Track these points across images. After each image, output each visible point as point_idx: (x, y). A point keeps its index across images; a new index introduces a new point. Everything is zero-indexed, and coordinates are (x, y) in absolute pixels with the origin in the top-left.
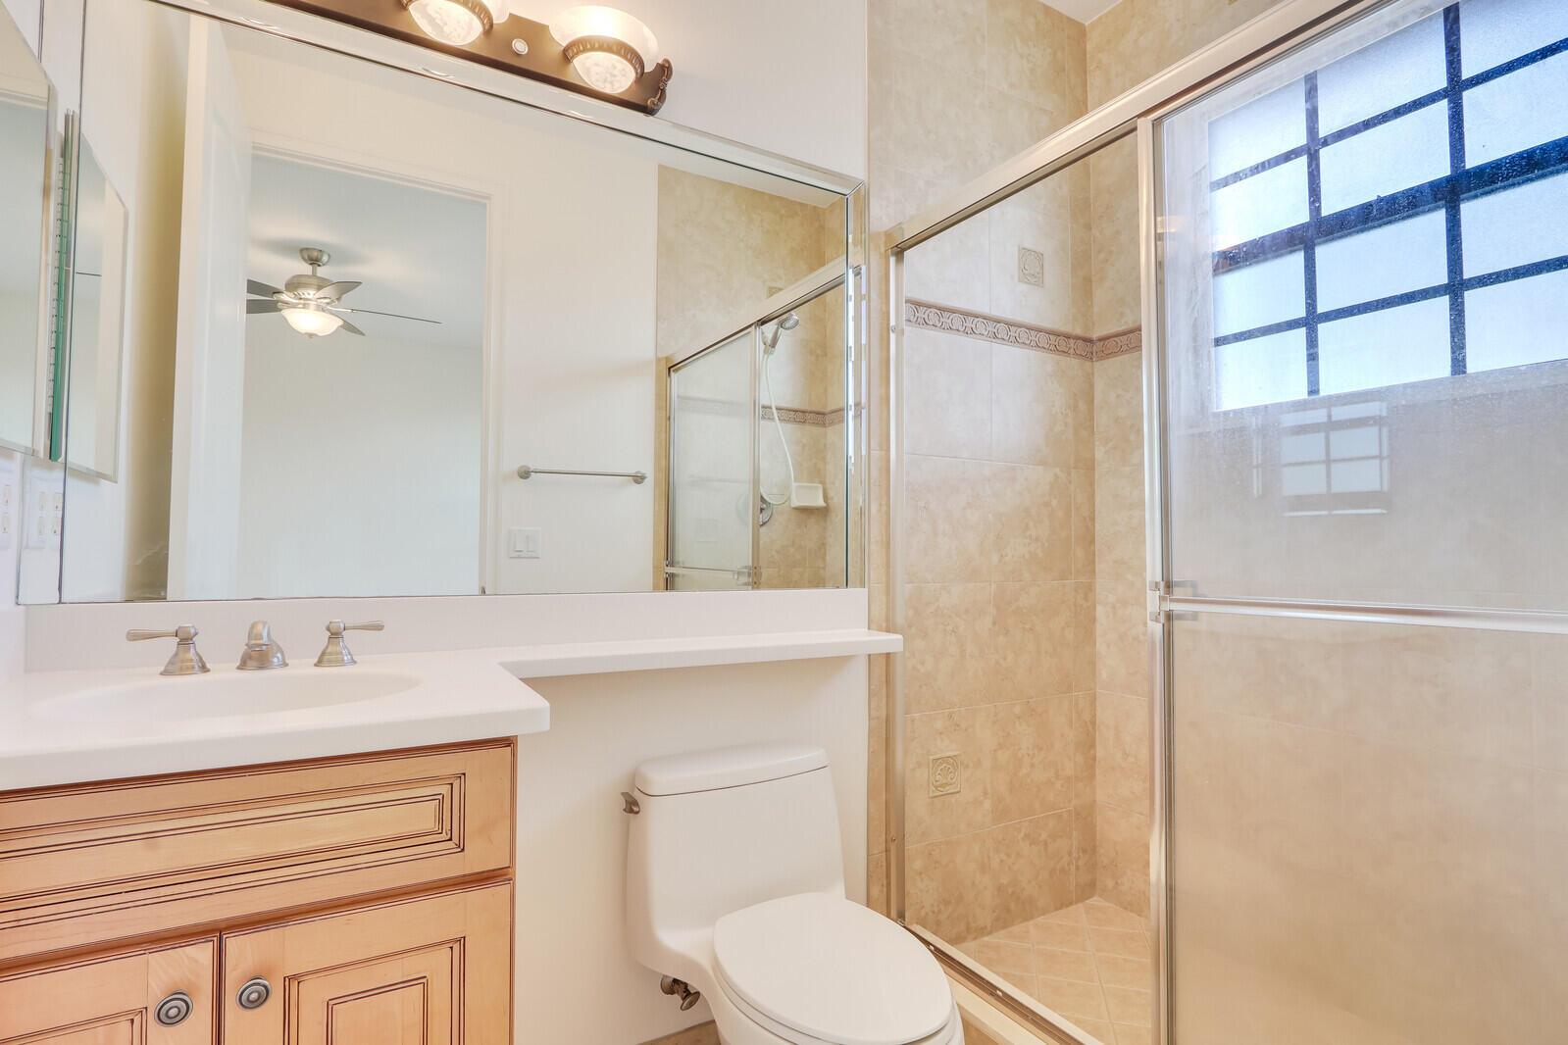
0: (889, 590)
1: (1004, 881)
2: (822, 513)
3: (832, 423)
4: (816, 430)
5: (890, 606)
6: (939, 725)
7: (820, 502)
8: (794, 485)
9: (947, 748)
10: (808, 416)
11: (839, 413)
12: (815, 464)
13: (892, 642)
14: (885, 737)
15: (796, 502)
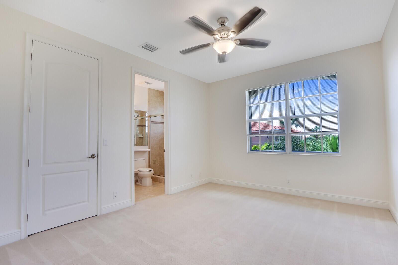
0: (150, 146)
1: (160, 171)
2: (142, 138)
3: (143, 127)
4: (142, 128)
5: (150, 147)
6: (154, 157)
7: (142, 137)
8: (139, 134)
9: (155, 159)
10: (141, 126)
11: (145, 126)
12: (141, 132)
13: (150, 150)
14: (149, 158)
15: (139, 137)
